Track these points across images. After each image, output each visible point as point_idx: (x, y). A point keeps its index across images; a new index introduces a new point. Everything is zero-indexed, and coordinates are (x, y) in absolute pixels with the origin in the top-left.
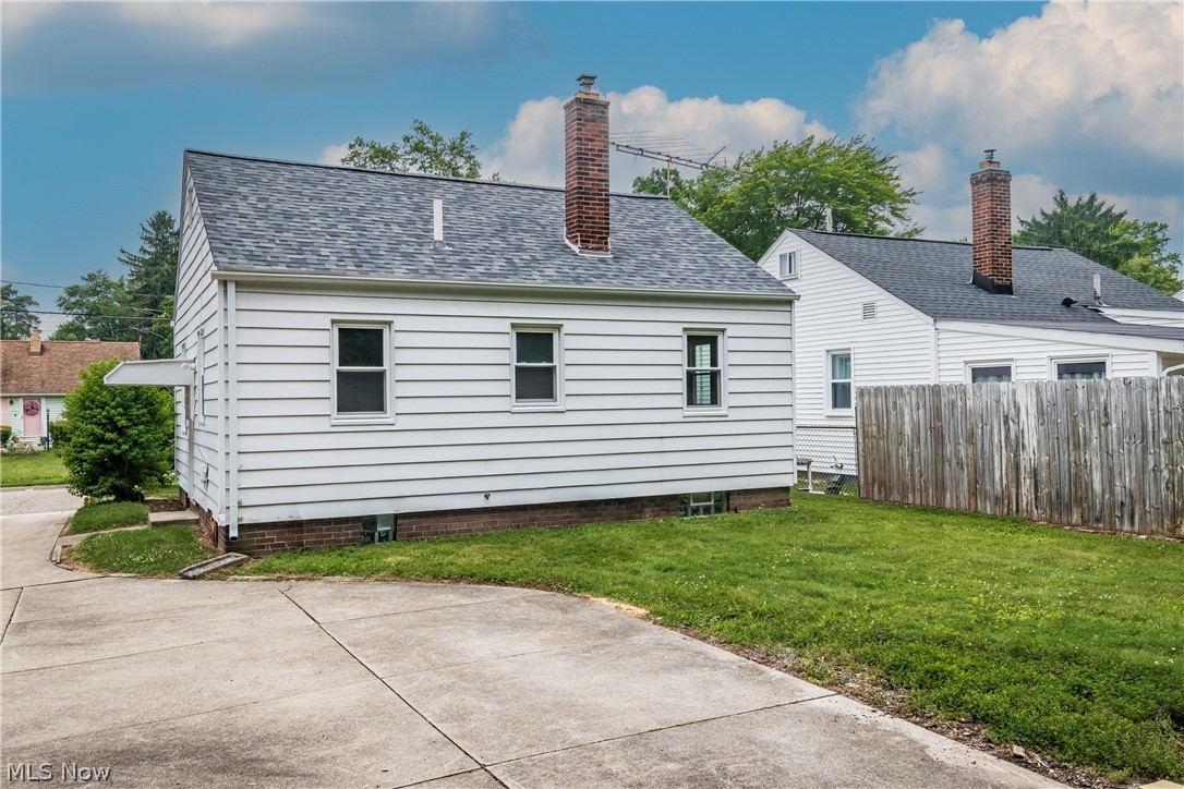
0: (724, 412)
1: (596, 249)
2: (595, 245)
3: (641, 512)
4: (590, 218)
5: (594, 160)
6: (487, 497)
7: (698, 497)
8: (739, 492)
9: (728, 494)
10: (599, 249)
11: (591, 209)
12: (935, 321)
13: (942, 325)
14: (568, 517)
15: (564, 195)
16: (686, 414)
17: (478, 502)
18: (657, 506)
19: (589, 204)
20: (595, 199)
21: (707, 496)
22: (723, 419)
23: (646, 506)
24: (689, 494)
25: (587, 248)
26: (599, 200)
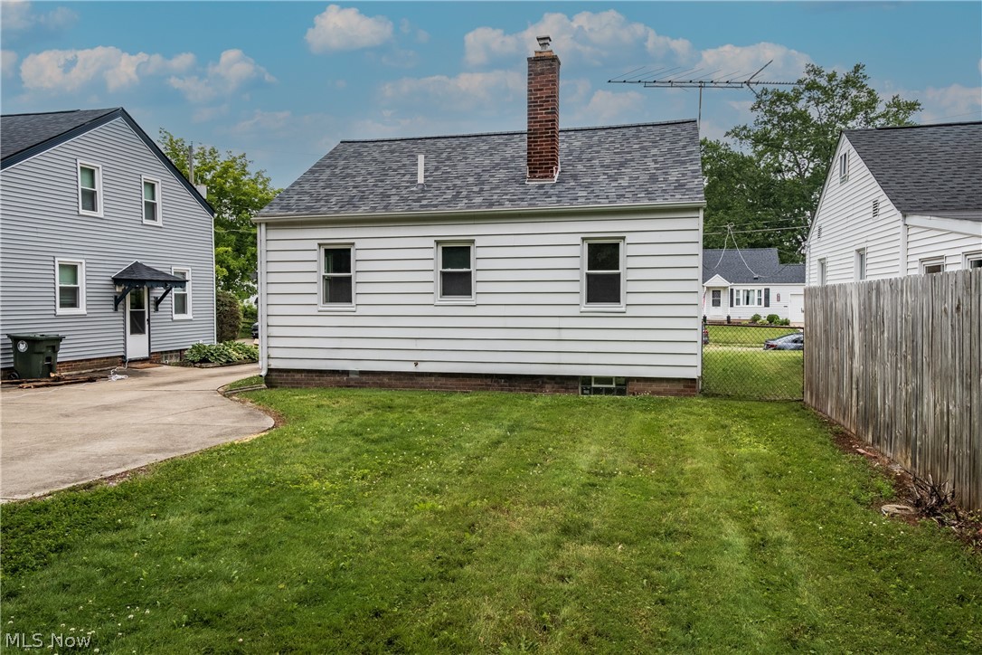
0: (623, 309)
1: (543, 177)
2: (542, 174)
3: (542, 387)
4: (538, 153)
5: (542, 106)
6: (416, 364)
7: (599, 380)
8: (639, 379)
9: (628, 380)
10: (546, 177)
11: (538, 145)
12: (905, 216)
13: (914, 220)
14: (479, 385)
15: (526, 135)
16: (583, 309)
17: (410, 368)
18: (556, 383)
19: (537, 142)
20: (542, 137)
21: (608, 380)
22: (621, 316)
23: (546, 383)
24: (590, 377)
25: (535, 177)
26: (546, 137)
